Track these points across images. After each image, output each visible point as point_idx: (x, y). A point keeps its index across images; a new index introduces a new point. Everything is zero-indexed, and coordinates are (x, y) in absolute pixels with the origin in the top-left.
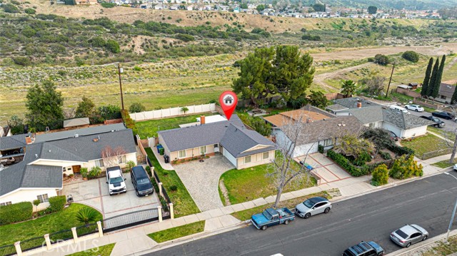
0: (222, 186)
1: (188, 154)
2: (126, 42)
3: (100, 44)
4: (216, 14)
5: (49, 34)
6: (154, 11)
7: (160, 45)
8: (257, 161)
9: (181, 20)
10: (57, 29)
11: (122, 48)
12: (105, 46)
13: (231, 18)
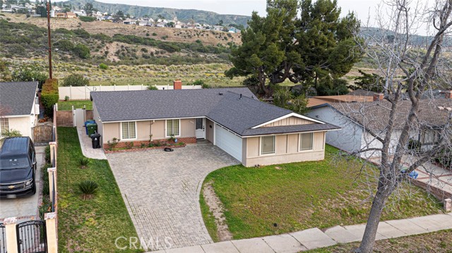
0: (208, 194)
1: (141, 134)
2: (99, 47)
3: (68, 47)
4: (209, 33)
5: (9, 35)
6: (137, 27)
7: (139, 53)
8: (288, 152)
9: (167, 37)
10: (20, 30)
11: (93, 54)
12: (73, 50)
13: (225, 38)
